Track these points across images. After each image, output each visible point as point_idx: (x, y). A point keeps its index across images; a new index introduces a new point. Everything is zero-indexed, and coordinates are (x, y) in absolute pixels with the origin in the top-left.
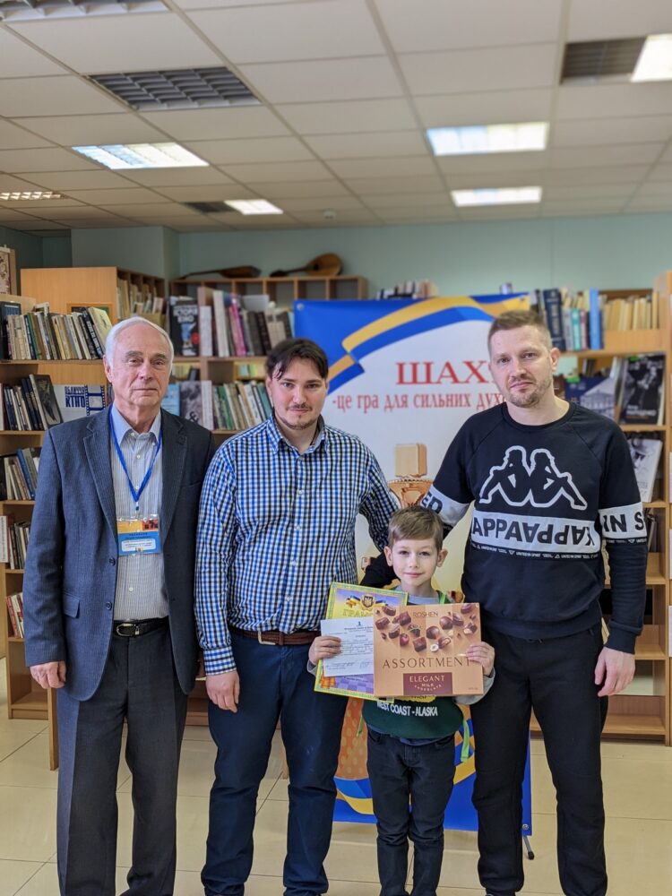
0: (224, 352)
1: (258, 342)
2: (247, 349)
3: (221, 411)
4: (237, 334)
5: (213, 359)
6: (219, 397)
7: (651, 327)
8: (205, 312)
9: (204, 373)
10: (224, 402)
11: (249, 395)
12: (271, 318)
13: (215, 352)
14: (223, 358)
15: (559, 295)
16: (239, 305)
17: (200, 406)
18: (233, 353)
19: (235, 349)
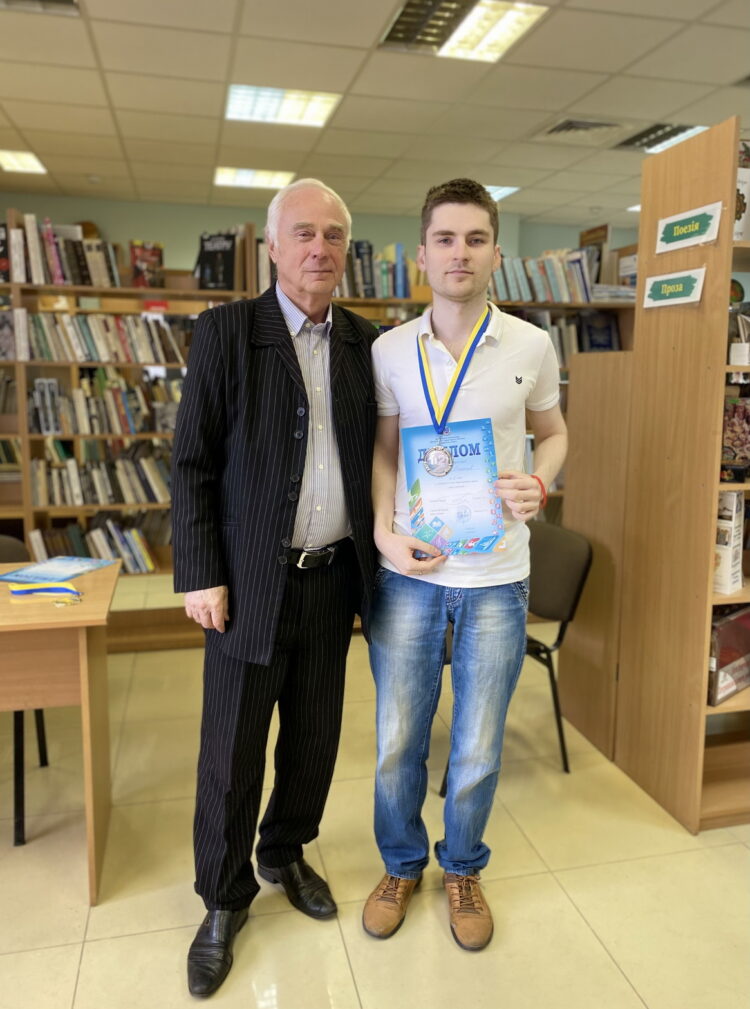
0: (38, 279)
1: (76, 271)
2: (64, 277)
3: (37, 340)
4: (54, 262)
5: (27, 286)
6: (35, 326)
8: (15, 236)
9: (16, 300)
10: (40, 332)
11: (69, 324)
12: (90, 248)
13: (29, 279)
14: (39, 286)
16: (54, 232)
18: (49, 281)
19: (51, 276)
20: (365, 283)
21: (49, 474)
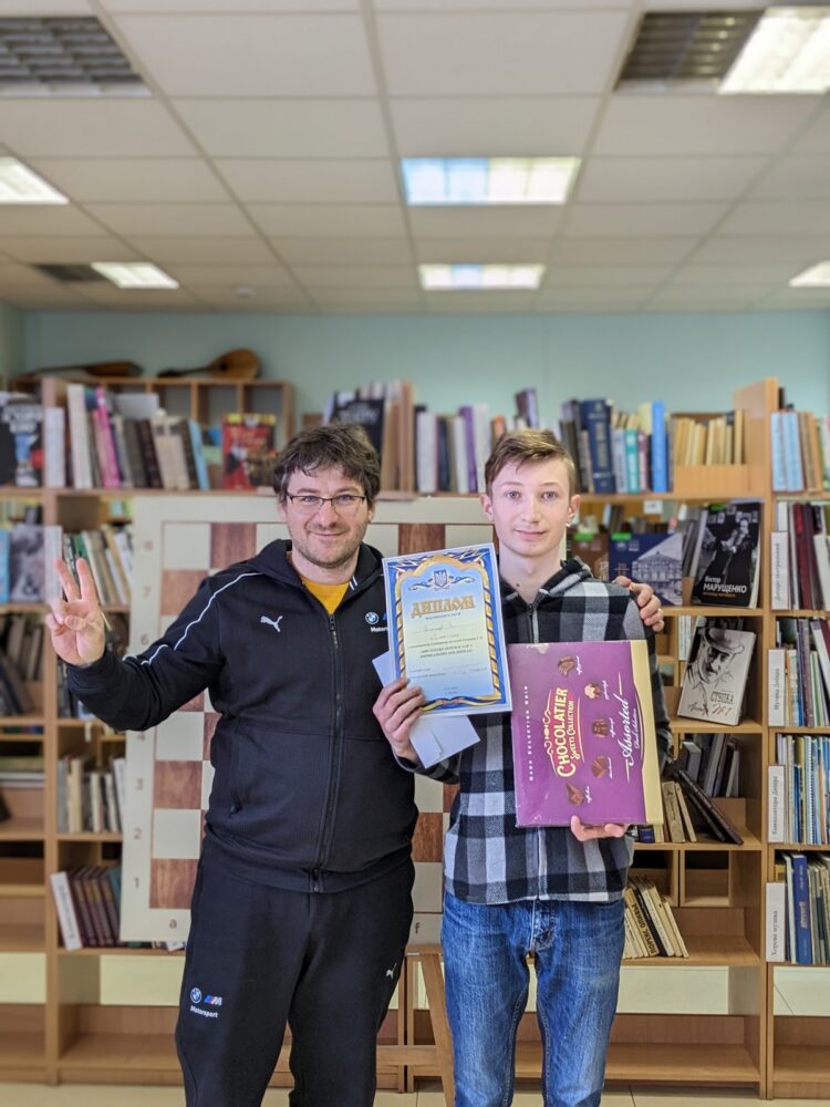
1: (139, 466)
5: (67, 492)
6: (74, 552)
7: (733, 461)
8: (53, 418)
9: (50, 513)
13: (69, 481)
14: (83, 490)
15: (608, 410)
16: (110, 408)
17: (41, 565)
18: (98, 482)
19: (102, 477)
21: (85, 781)
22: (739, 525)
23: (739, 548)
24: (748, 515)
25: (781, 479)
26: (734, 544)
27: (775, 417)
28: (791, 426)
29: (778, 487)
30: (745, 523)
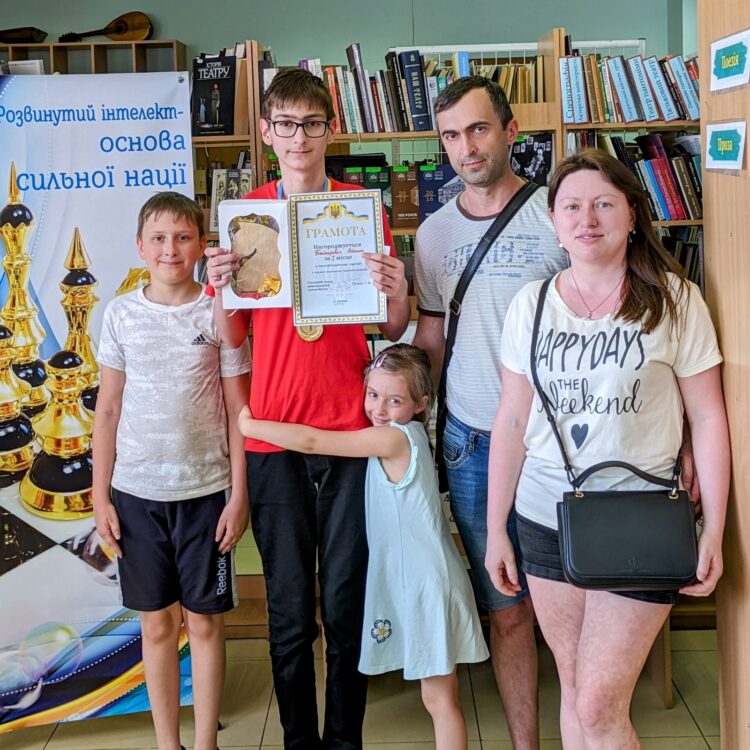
7: (536, 101)
15: (420, 59)
20: (414, 110)
22: (536, 154)
23: (537, 173)
24: (543, 145)
25: (570, 114)
26: (533, 170)
27: (563, 61)
28: (576, 67)
29: (566, 120)
30: (540, 152)
